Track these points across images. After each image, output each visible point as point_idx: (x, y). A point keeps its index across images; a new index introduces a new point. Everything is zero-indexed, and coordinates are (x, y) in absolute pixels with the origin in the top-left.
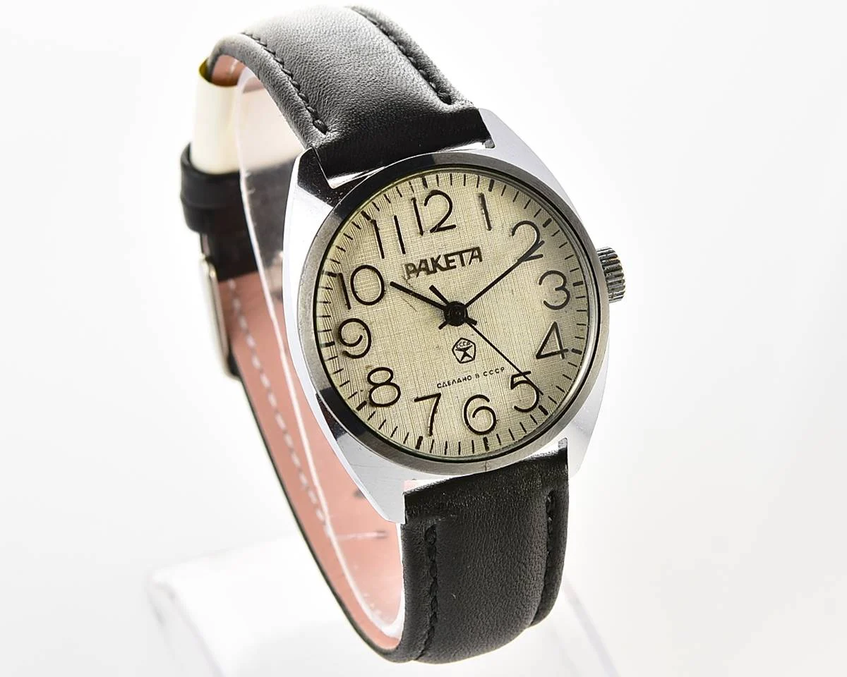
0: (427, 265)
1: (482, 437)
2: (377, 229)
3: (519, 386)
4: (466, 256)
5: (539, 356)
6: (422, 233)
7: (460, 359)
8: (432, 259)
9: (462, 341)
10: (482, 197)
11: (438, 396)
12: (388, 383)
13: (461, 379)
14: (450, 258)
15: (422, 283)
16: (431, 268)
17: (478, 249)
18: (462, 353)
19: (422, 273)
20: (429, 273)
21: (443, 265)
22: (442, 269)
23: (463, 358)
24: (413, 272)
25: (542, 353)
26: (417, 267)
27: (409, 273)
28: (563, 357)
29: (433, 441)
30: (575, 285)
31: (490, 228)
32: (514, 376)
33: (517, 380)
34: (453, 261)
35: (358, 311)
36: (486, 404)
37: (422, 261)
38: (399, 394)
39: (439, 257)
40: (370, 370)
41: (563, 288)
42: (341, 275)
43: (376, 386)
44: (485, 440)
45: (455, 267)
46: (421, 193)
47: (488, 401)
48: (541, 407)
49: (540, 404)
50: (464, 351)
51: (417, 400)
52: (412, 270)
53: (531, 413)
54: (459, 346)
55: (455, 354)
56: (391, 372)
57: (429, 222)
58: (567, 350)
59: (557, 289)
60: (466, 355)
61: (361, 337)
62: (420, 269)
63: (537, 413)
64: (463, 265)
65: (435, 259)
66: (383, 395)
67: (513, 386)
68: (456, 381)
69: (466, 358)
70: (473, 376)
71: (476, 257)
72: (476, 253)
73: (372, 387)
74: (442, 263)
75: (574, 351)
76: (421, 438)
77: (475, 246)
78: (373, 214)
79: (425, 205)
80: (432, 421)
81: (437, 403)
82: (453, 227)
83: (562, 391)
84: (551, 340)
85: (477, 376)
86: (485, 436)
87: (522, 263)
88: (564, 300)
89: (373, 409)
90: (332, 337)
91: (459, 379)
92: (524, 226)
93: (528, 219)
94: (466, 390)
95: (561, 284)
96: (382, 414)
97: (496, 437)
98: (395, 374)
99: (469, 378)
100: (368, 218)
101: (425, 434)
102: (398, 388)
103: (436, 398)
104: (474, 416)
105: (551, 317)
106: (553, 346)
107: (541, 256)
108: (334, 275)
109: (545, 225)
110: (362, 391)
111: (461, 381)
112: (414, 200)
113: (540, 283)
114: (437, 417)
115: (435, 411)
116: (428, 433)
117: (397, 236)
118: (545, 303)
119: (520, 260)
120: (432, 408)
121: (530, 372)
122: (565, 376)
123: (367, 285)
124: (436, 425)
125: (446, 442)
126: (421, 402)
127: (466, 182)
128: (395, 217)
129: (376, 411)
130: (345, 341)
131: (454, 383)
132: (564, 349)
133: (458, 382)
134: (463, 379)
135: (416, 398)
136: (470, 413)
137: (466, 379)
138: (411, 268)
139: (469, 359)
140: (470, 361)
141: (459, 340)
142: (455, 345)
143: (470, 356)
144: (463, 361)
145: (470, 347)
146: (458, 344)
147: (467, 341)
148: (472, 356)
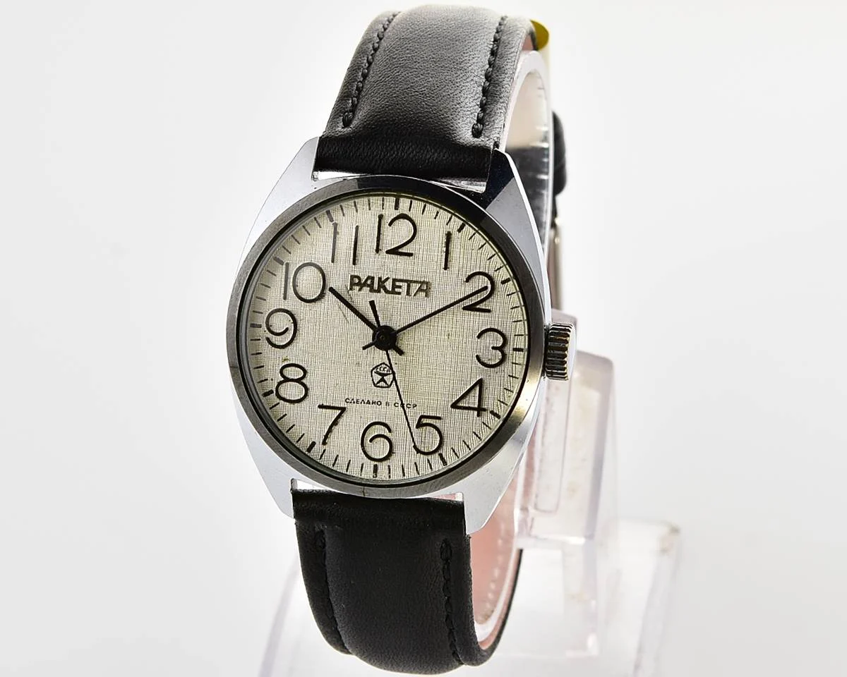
0: (373, 282)
1: (373, 463)
2: (336, 233)
3: (424, 428)
4: (415, 287)
5: (455, 406)
6: (378, 250)
7: (376, 383)
8: (380, 279)
9: (384, 366)
10: (449, 235)
11: (343, 410)
12: (299, 381)
13: (371, 402)
14: (397, 284)
15: (362, 298)
16: (376, 286)
17: (427, 283)
18: (380, 377)
19: (366, 289)
20: (372, 290)
21: (390, 288)
22: (387, 292)
23: (378, 383)
24: (357, 284)
25: (460, 404)
26: (363, 282)
27: (352, 284)
28: (478, 415)
29: (324, 451)
30: (515, 350)
31: (446, 268)
32: (422, 417)
33: (425, 421)
34: (400, 287)
35: (293, 304)
36: (386, 433)
37: (369, 278)
38: (306, 395)
39: (388, 279)
40: (286, 363)
41: (501, 349)
42: (287, 265)
43: (287, 380)
44: (376, 468)
45: (399, 293)
46: (390, 213)
47: (390, 431)
48: (441, 455)
49: (440, 451)
50: (384, 376)
51: (321, 407)
52: (356, 282)
53: (429, 457)
54: (378, 370)
55: (372, 376)
56: (305, 372)
57: (388, 243)
58: (485, 410)
59: (493, 348)
60: (382, 380)
61: (287, 329)
62: (365, 284)
63: (435, 459)
64: (408, 293)
65: (383, 280)
66: (292, 391)
69: (382, 384)
70: (384, 403)
71: (423, 291)
73: (282, 379)
74: (389, 285)
75: (492, 412)
76: (314, 444)
77: (427, 280)
78: (337, 216)
79: (390, 224)
80: (330, 431)
81: (339, 416)
82: (410, 255)
83: (468, 447)
84: (472, 394)
85: (387, 404)
86: (376, 463)
87: (467, 312)
88: (497, 361)
89: (278, 401)
90: (261, 320)
91: (368, 401)
92: (481, 276)
93: (487, 271)
94: (372, 414)
95: (500, 344)
96: (284, 407)
97: (387, 467)
98: (308, 376)
99: (379, 403)
100: (331, 220)
101: (319, 441)
102: (307, 389)
103: (340, 411)
104: (371, 441)
105: (478, 373)
106: (473, 401)
107: (489, 311)
108: (282, 263)
109: (503, 282)
110: (272, 380)
111: (369, 403)
112: (381, 217)
113: (479, 337)
114: (335, 429)
115: (335, 423)
116: (321, 441)
117: (353, 246)
118: (478, 357)
119: (465, 308)
120: (333, 419)
121: (439, 418)
122: (475, 434)
123: (309, 282)
124: (332, 436)
125: (337, 456)
126: (324, 410)
127: (438, 217)
128: (357, 227)
129: (279, 403)
130: (271, 328)
131: (363, 403)
132: (482, 407)
133: (367, 403)
134: (373, 403)
135: (321, 404)
136: (368, 437)
137: (375, 403)
138: (357, 281)
139: (385, 385)
140: (385, 387)
141: (381, 364)
142: (376, 367)
143: (386, 383)
144: (378, 385)
145: (389, 374)
146: (379, 367)
147: (388, 368)
148: (389, 383)
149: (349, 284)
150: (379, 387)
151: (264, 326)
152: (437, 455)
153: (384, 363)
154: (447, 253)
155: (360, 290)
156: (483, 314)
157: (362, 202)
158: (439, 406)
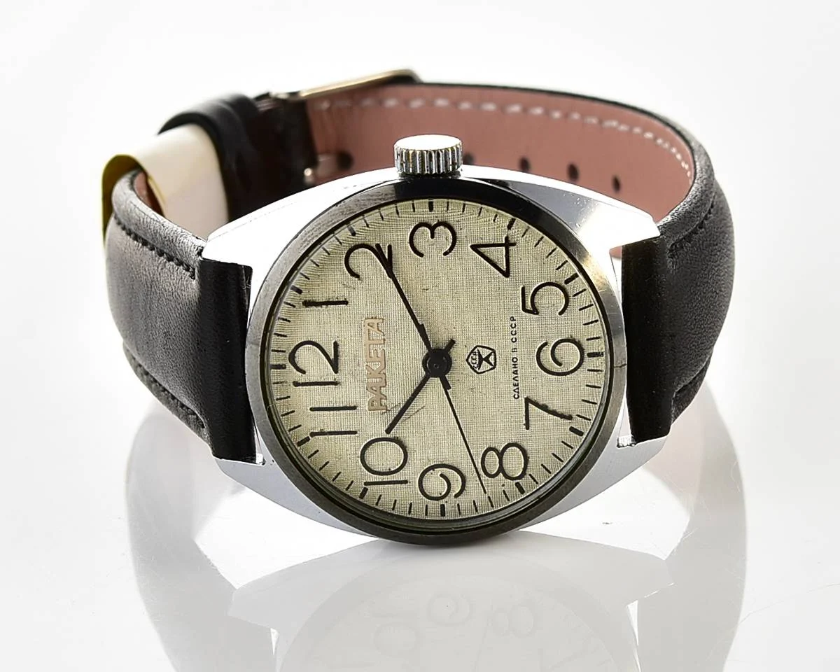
1: (586, 359)
2: (322, 433)
3: (537, 305)
5: (506, 274)
6: (335, 383)
7: (491, 367)
8: (369, 376)
9: (470, 360)
10: (307, 304)
11: (528, 401)
12: (501, 455)
13: (514, 369)
14: (372, 355)
18: (484, 363)
19: (383, 390)
20: (383, 384)
21: (378, 364)
22: (383, 367)
23: (491, 364)
24: (379, 402)
25: (504, 268)
26: (375, 396)
27: (379, 407)
28: (514, 244)
29: (579, 416)
31: (345, 303)
32: (525, 309)
33: (529, 306)
34: (375, 352)
35: (412, 472)
36: (548, 349)
37: (369, 389)
38: (516, 445)
40: (482, 472)
41: (433, 228)
42: (366, 484)
43: (501, 469)
44: (590, 355)
45: (383, 352)
46: (290, 373)
47: (546, 344)
48: (567, 282)
49: (562, 283)
50: (483, 359)
51: (528, 426)
52: (378, 404)
53: (571, 295)
54: (476, 366)
55: (484, 372)
56: (489, 449)
57: (326, 372)
58: (507, 238)
59: (433, 237)
60: (487, 359)
61: (442, 475)
63: (572, 288)
65: (369, 373)
66: (514, 462)
67: (535, 311)
69: (491, 359)
70: (514, 355)
73: (501, 474)
75: (509, 227)
76: (572, 429)
78: (303, 433)
79: (304, 372)
80: (554, 413)
81: (536, 404)
82: (336, 345)
83: (551, 253)
84: (490, 256)
85: (514, 350)
86: (586, 355)
87: (394, 272)
88: (447, 230)
89: (527, 477)
90: (434, 506)
91: (513, 373)
92: (350, 261)
93: (344, 255)
94: (528, 367)
95: (429, 231)
96: (534, 468)
97: (589, 342)
98: (493, 445)
99: (515, 360)
100: (307, 439)
101: (567, 424)
102: (509, 445)
103: (530, 404)
104: (560, 364)
105: (464, 250)
106: (498, 254)
107: (390, 247)
108: (365, 490)
109: (355, 235)
110: (503, 485)
111: (517, 371)
112: (296, 384)
113: (421, 255)
114: (551, 407)
115: (544, 408)
116: (568, 421)
118: (445, 254)
120: (541, 410)
121: (523, 289)
124: (560, 410)
125: (583, 400)
126: (531, 422)
127: (288, 319)
128: (312, 409)
130: (443, 493)
131: (517, 379)
132: (504, 242)
133: (517, 374)
134: (515, 367)
135: (524, 427)
136: (556, 368)
137: (515, 365)
138: (374, 403)
139: (492, 357)
140: (495, 356)
141: (469, 364)
142: (473, 369)
143: (490, 355)
144: (493, 364)
145: (479, 352)
146: (472, 365)
147: (472, 355)
148: (491, 351)
150: (495, 362)
151: (441, 502)
152: (566, 286)
154: (328, 303)
155: (385, 398)
157: (280, 407)
158: (509, 291)
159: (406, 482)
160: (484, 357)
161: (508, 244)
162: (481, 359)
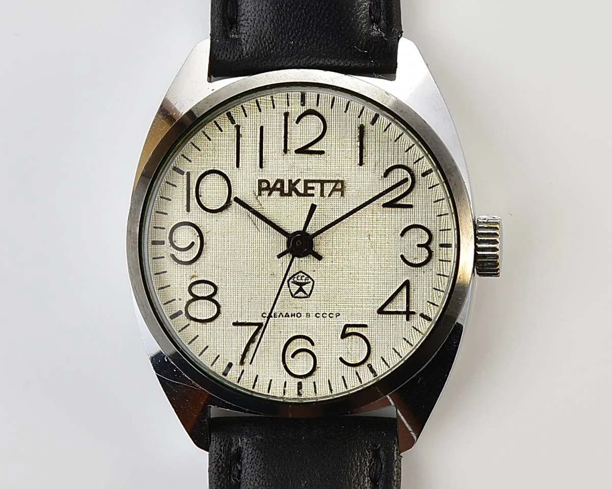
0: (283, 185)
1: (297, 381)
2: (239, 136)
3: (350, 337)
4: (328, 187)
5: (381, 311)
6: (286, 151)
7: (294, 293)
8: (290, 181)
9: (302, 274)
10: (362, 129)
11: (260, 325)
12: (210, 298)
13: (290, 315)
14: (310, 185)
15: (272, 205)
16: (286, 190)
17: (342, 182)
18: (298, 287)
19: (276, 194)
20: (283, 194)
21: (301, 191)
22: (299, 194)
23: (296, 293)
24: (266, 189)
25: (386, 309)
26: (271, 186)
27: (261, 189)
28: (408, 319)
29: (243, 371)
30: (442, 246)
31: (361, 164)
32: (347, 326)
33: (349, 330)
34: (313, 188)
35: (197, 216)
36: (310, 347)
37: (278, 181)
38: (219, 312)
39: (298, 181)
40: (194, 280)
41: (426, 246)
42: (188, 174)
43: (196, 298)
44: (300, 385)
45: (312, 195)
46: (296, 109)
47: (313, 344)
48: (370, 366)
49: (369, 362)
50: (301, 286)
51: (236, 324)
52: (265, 187)
53: (358, 368)
54: (296, 279)
55: (289, 287)
56: (216, 288)
57: (296, 142)
58: (414, 313)
59: (419, 246)
60: (301, 290)
61: (193, 243)
62: (274, 189)
63: (364, 370)
64: (322, 195)
65: (293, 182)
66: (203, 310)
67: (344, 335)
68: (284, 315)
69: (301, 294)
70: (304, 315)
71: (338, 190)
72: (340, 187)
73: (192, 298)
74: (300, 188)
75: (422, 315)
77: (341, 179)
78: (239, 118)
79: (297, 122)
80: (247, 349)
81: (256, 333)
82: (322, 152)
83: (399, 355)
84: (398, 297)
85: (308, 315)
86: (300, 380)
87: (387, 209)
88: (424, 259)
89: (187, 322)
90: (164, 236)
91: (287, 313)
92: (400, 170)
93: (406, 164)
94: (292, 327)
95: (425, 241)
96: (195, 329)
97: (313, 384)
98: (219, 291)
99: (299, 315)
100: (233, 122)
101: (236, 360)
102: (218, 306)
103: (256, 327)
104: (293, 356)
105: (405, 273)
106: (400, 304)
107: (411, 206)
108: (182, 173)
109: (424, 175)
110: (180, 299)
111: (288, 316)
112: (286, 115)
113: (402, 235)
114: (253, 346)
115: (252, 340)
116: (239, 361)
117: (258, 148)
118: (402, 256)
119: (385, 205)
120: (250, 337)
121: (365, 326)
122: (405, 339)
123: (213, 191)
124: (249, 355)
125: (257, 376)
126: (239, 327)
127: (348, 110)
128: (262, 128)
129: (189, 325)
130: (175, 244)
131: (281, 316)
132: (411, 310)
133: (286, 316)
134: (292, 315)
135: (235, 321)
136: (289, 352)
137: (294, 315)
138: (265, 185)
139: (303, 295)
140: (304, 297)
141: (298, 273)
142: (293, 277)
143: (305, 293)
144: (296, 295)
145: (308, 283)
146: (296, 276)
147: (305, 276)
148: (308, 293)
149: (257, 189)
150: (297, 297)
151: (167, 242)
152: (366, 365)
153: (301, 272)
154: (361, 147)
155: (270, 194)
156: (405, 210)
157: (265, 100)
158: (364, 313)
159: (188, 210)
160: (303, 287)
161: (408, 314)
162: (301, 284)
